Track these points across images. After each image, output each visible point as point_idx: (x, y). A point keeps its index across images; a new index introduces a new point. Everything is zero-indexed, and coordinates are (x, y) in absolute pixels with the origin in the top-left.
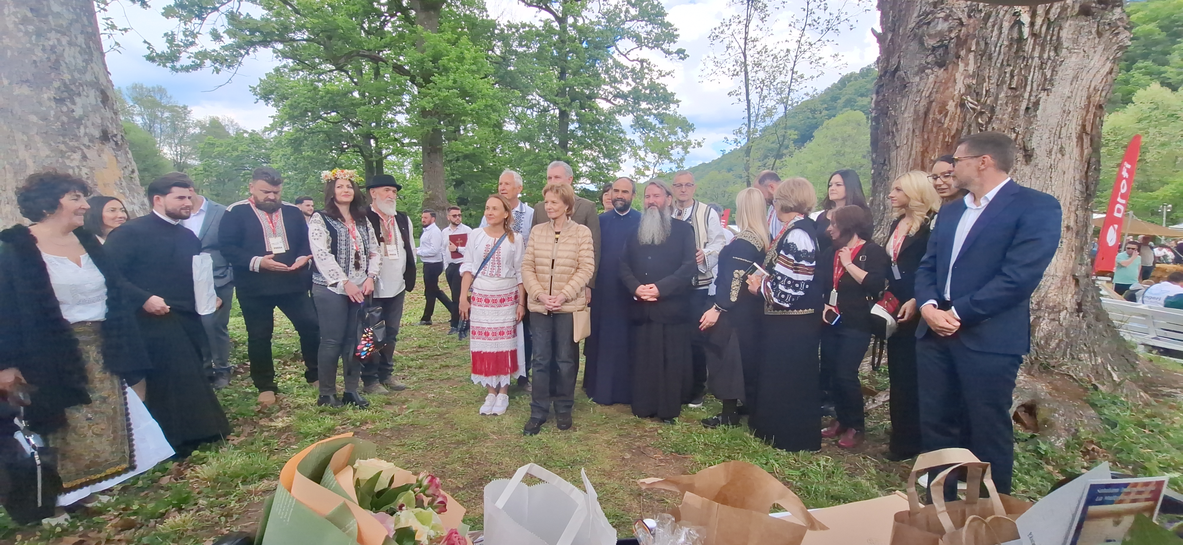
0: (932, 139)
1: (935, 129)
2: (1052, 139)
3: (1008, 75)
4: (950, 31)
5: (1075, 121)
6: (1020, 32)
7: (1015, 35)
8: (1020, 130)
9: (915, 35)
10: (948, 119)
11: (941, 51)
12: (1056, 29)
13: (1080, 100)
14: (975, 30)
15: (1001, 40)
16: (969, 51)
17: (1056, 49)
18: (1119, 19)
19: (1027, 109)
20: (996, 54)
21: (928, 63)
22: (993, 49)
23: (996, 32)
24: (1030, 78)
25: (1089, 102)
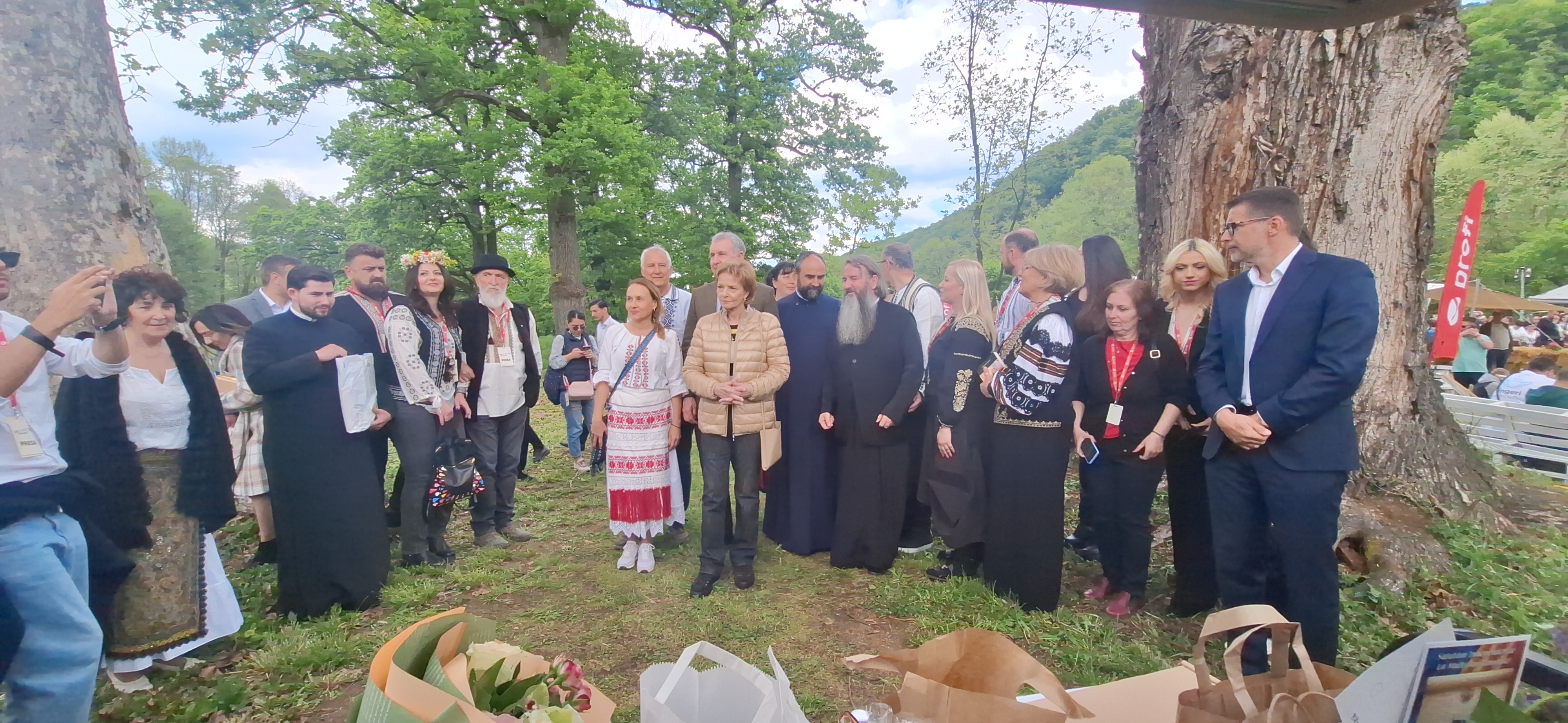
0: (1216, 193)
1: (1219, 180)
2: (1370, 188)
3: (1310, 108)
4: (1234, 52)
5: (1399, 165)
6: (1324, 53)
7: (1318, 57)
8: (1329, 179)
9: (1189, 58)
10: (1235, 167)
11: (1223, 79)
12: (1370, 48)
13: (1405, 137)
14: (1265, 52)
15: (1299, 62)
16: (1259, 77)
17: (1370, 73)
18: (1452, 32)
19: (1337, 151)
20: (1294, 81)
21: (1207, 95)
22: (1290, 75)
23: (1292, 54)
24: (1339, 112)
25: (1417, 141)
